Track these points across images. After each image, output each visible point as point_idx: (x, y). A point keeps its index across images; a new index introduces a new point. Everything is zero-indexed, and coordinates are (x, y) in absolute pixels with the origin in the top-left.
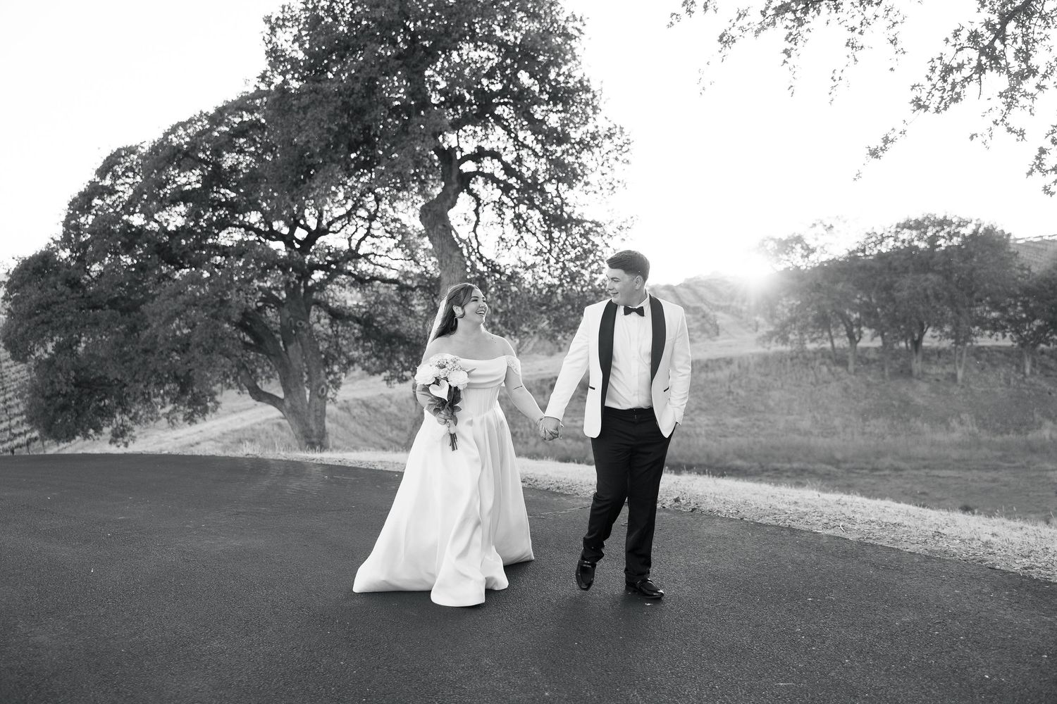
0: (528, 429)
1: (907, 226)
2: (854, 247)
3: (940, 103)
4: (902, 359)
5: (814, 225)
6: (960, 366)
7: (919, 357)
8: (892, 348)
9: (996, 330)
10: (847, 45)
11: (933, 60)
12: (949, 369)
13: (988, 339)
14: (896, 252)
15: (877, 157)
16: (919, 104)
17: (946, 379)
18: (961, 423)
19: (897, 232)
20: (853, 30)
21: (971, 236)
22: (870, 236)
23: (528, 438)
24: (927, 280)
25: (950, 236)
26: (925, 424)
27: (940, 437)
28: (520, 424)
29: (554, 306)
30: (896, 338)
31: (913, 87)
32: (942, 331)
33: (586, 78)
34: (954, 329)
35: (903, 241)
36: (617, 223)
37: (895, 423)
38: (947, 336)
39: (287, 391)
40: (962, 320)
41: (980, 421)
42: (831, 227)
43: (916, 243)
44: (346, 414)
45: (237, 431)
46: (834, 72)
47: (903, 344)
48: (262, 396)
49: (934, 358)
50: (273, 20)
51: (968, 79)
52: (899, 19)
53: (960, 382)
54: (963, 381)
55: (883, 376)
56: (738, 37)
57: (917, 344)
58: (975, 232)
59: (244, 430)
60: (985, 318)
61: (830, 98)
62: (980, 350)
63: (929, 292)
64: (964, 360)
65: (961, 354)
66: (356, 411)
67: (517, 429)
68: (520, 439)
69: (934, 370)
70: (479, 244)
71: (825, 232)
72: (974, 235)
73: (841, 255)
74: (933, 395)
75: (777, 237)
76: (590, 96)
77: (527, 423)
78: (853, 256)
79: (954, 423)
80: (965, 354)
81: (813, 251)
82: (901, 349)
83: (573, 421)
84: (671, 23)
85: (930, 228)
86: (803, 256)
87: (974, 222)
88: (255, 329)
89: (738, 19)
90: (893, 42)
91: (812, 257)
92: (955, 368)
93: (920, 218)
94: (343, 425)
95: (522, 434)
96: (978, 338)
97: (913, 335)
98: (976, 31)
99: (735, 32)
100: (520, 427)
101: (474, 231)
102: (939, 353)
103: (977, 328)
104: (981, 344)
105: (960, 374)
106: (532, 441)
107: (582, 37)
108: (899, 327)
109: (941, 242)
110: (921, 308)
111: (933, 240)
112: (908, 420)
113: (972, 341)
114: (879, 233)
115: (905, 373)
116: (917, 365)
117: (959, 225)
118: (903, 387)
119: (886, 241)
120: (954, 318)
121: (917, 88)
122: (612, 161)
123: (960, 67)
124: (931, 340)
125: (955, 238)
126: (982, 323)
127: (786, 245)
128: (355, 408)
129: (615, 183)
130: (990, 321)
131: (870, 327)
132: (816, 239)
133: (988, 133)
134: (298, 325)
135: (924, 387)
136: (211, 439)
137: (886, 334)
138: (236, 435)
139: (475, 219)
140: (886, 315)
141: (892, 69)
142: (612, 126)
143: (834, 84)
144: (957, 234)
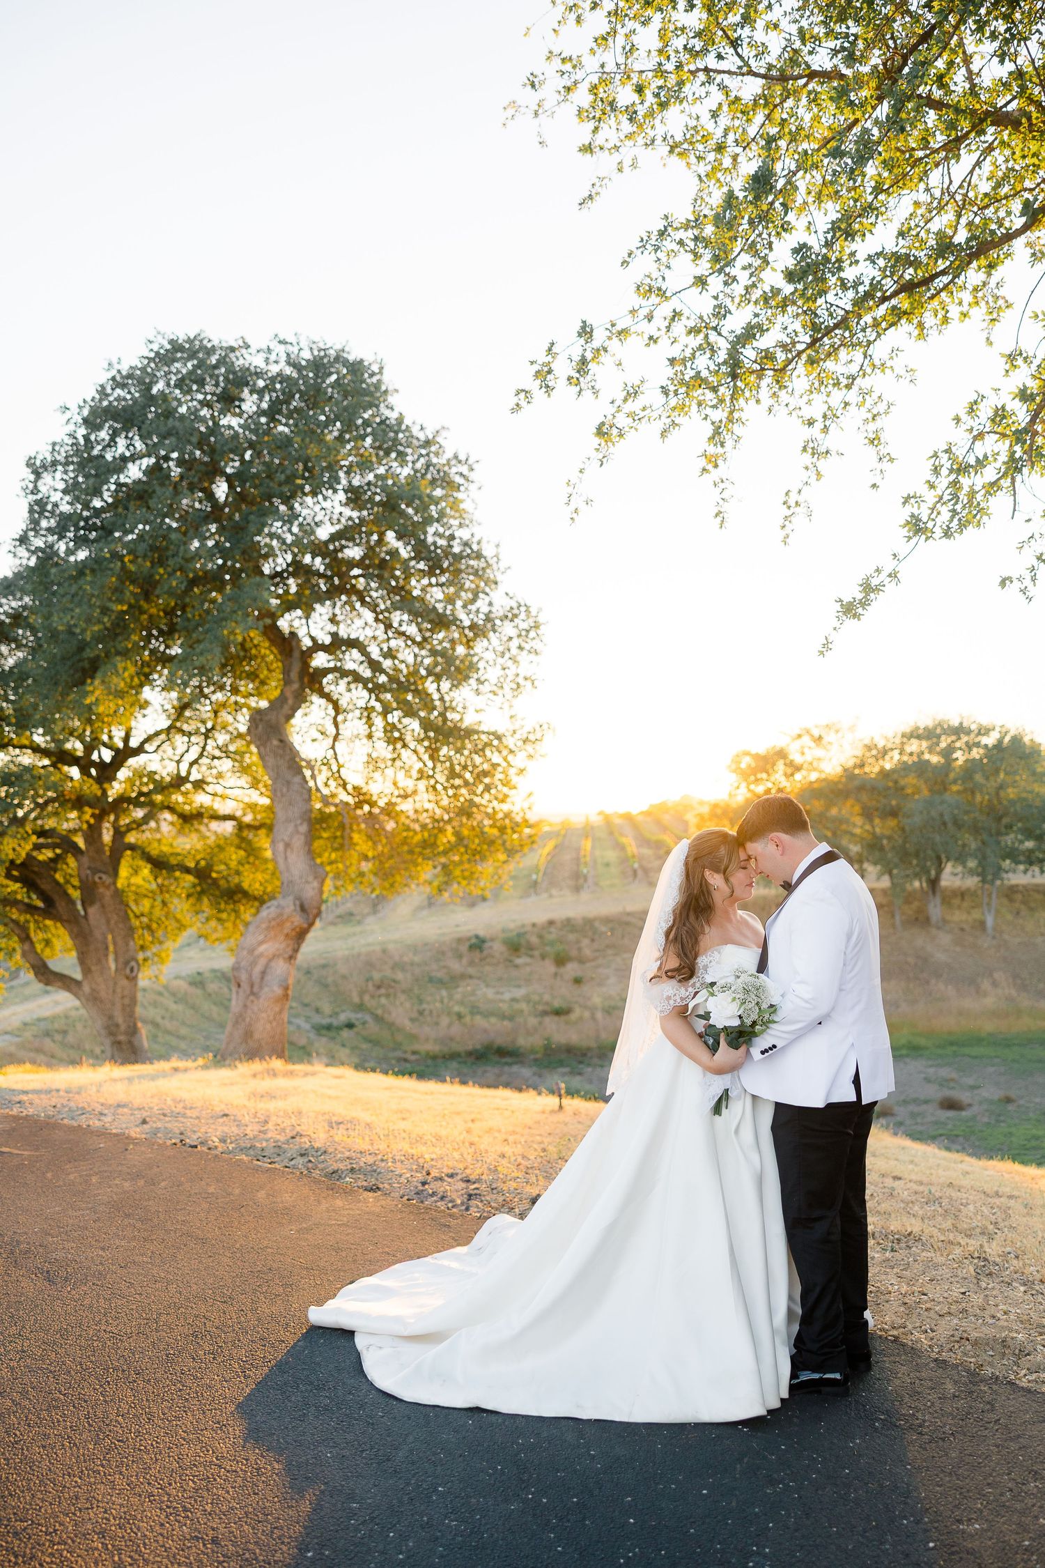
0: (438, 1005)
1: (914, 735)
2: (850, 764)
3: (951, 521)
4: (916, 904)
5: (799, 736)
6: (989, 911)
7: (938, 900)
8: (904, 890)
9: (1031, 863)
10: (805, 449)
11: (935, 455)
12: (976, 914)
13: (1022, 875)
14: (904, 768)
15: (855, 616)
16: (917, 527)
17: (972, 927)
18: (995, 984)
19: (903, 743)
20: (811, 423)
21: (995, 747)
22: (869, 748)
23: (438, 1016)
24: (942, 802)
25: (970, 747)
26: (950, 987)
27: (969, 1003)
28: (429, 999)
29: (441, 848)
30: (907, 876)
31: (906, 500)
32: (965, 867)
33: (475, 540)
34: (980, 864)
35: (911, 754)
36: (522, 734)
37: (911, 985)
38: (972, 872)
39: (86, 971)
40: (988, 852)
41: (1019, 982)
42: (820, 738)
43: (927, 756)
44: (199, 992)
45: (45, 1019)
46: (787, 494)
47: (917, 884)
48: (51, 977)
49: (956, 901)
50: (38, 463)
51: (993, 487)
52: (881, 407)
53: (990, 930)
54: (994, 929)
55: (893, 926)
56: (627, 429)
57: (934, 883)
58: (1000, 741)
59: (54, 1018)
60: (1017, 849)
61: (783, 533)
62: (1013, 890)
63: (947, 818)
64: (994, 901)
65: (990, 895)
66: (212, 987)
67: (425, 1006)
68: (429, 1019)
69: (958, 916)
70: (340, 766)
71: (813, 745)
72: (999, 746)
73: (833, 772)
74: (958, 949)
75: (753, 752)
76: (482, 564)
77: (438, 998)
78: (848, 774)
79: (986, 985)
80: (994, 896)
81: (798, 768)
82: (915, 891)
83: (498, 993)
84: (518, 405)
85: (943, 738)
86: (785, 775)
87: (998, 729)
88: (43, 887)
89: (625, 400)
90: (874, 441)
91: (798, 776)
92: (983, 914)
93: (930, 724)
94: (193, 1007)
95: (431, 1012)
96: (1010, 875)
97: (928, 872)
98: (1003, 408)
99: (622, 421)
100: (428, 1003)
101: (333, 747)
102: (963, 894)
103: (1008, 862)
104: (1013, 882)
105: (990, 921)
106: (445, 1021)
107: (472, 487)
108: (911, 863)
109: (958, 754)
110: (938, 838)
111: (948, 753)
112: (928, 982)
113: (1002, 879)
114: (880, 745)
115: (921, 920)
116: (935, 910)
117: (979, 734)
118: (920, 940)
119: (890, 754)
120: (979, 849)
121: (913, 501)
122: (514, 651)
123: (981, 463)
124: (953, 878)
125: (975, 750)
126: (1012, 855)
127: (765, 763)
128: (212, 982)
129: (520, 680)
130: (1023, 853)
131: (875, 864)
132: (803, 754)
133: (1028, 576)
134: (97, 879)
135: (945, 939)
136: (6, 1033)
137: (895, 871)
138: (43, 1025)
139: (334, 731)
140: (893, 848)
141: (874, 486)
142: (515, 605)
143: (789, 513)
144: (978, 745)
